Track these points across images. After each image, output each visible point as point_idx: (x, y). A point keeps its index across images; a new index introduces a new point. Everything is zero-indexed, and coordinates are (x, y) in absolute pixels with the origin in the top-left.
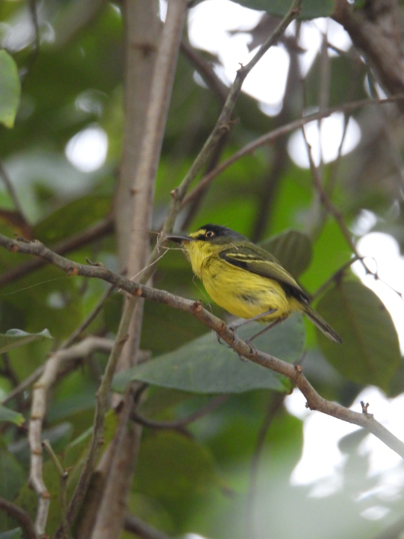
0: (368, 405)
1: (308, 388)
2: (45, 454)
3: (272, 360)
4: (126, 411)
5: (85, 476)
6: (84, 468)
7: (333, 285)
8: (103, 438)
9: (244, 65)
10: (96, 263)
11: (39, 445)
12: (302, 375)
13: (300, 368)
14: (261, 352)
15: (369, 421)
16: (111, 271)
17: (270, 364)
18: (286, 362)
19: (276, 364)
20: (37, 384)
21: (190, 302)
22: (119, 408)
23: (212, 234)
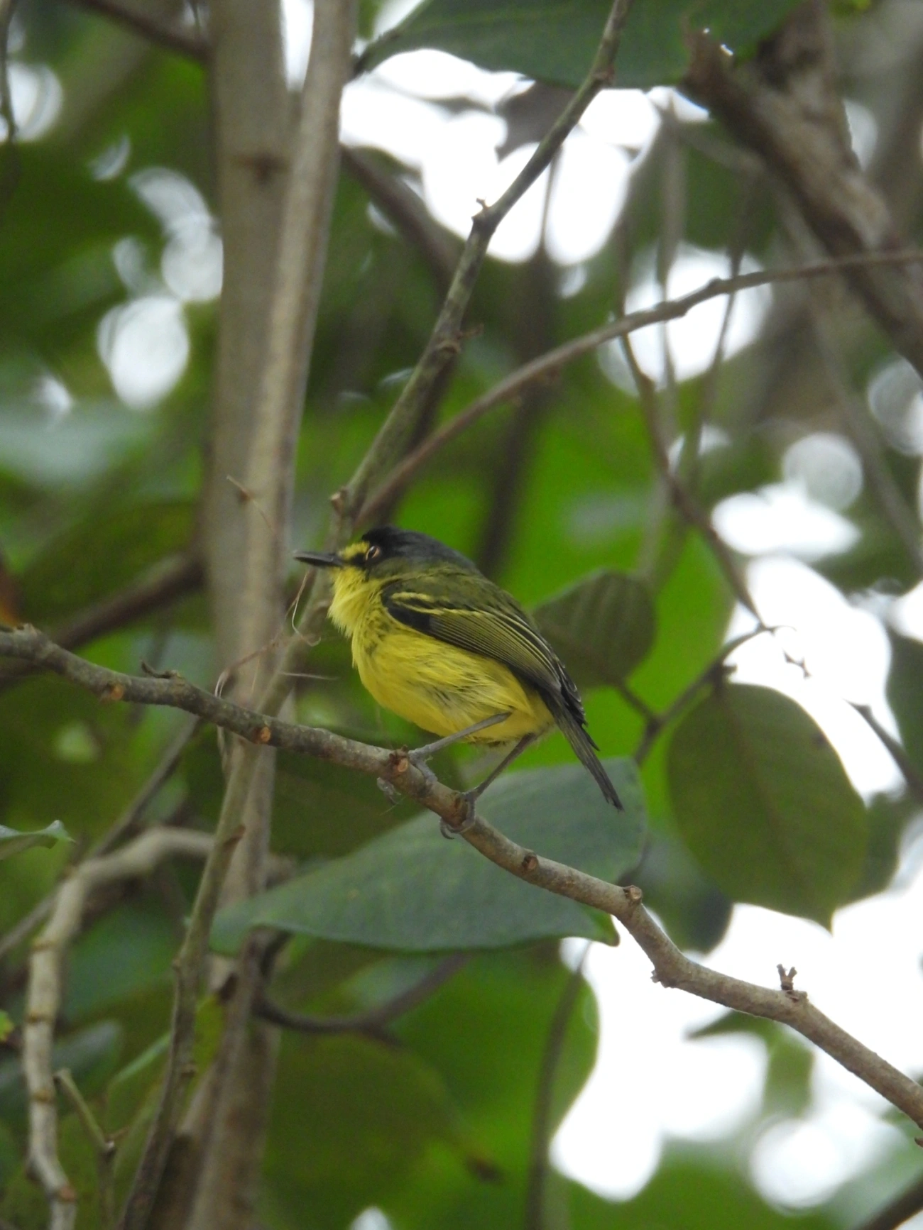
0: (793, 972)
1: (655, 937)
2: (62, 1104)
3: (571, 878)
4: (244, 996)
5: (155, 1148)
6: (152, 1132)
7: (706, 692)
8: (192, 1062)
9: (490, 203)
10: (162, 672)
11: (48, 1081)
12: (643, 909)
13: (637, 894)
14: (546, 860)
15: (798, 1008)
16: (198, 687)
17: (569, 885)
18: (604, 880)
19: (581, 886)
20: (40, 941)
21: (381, 754)
22: (228, 991)
23: (377, 552)
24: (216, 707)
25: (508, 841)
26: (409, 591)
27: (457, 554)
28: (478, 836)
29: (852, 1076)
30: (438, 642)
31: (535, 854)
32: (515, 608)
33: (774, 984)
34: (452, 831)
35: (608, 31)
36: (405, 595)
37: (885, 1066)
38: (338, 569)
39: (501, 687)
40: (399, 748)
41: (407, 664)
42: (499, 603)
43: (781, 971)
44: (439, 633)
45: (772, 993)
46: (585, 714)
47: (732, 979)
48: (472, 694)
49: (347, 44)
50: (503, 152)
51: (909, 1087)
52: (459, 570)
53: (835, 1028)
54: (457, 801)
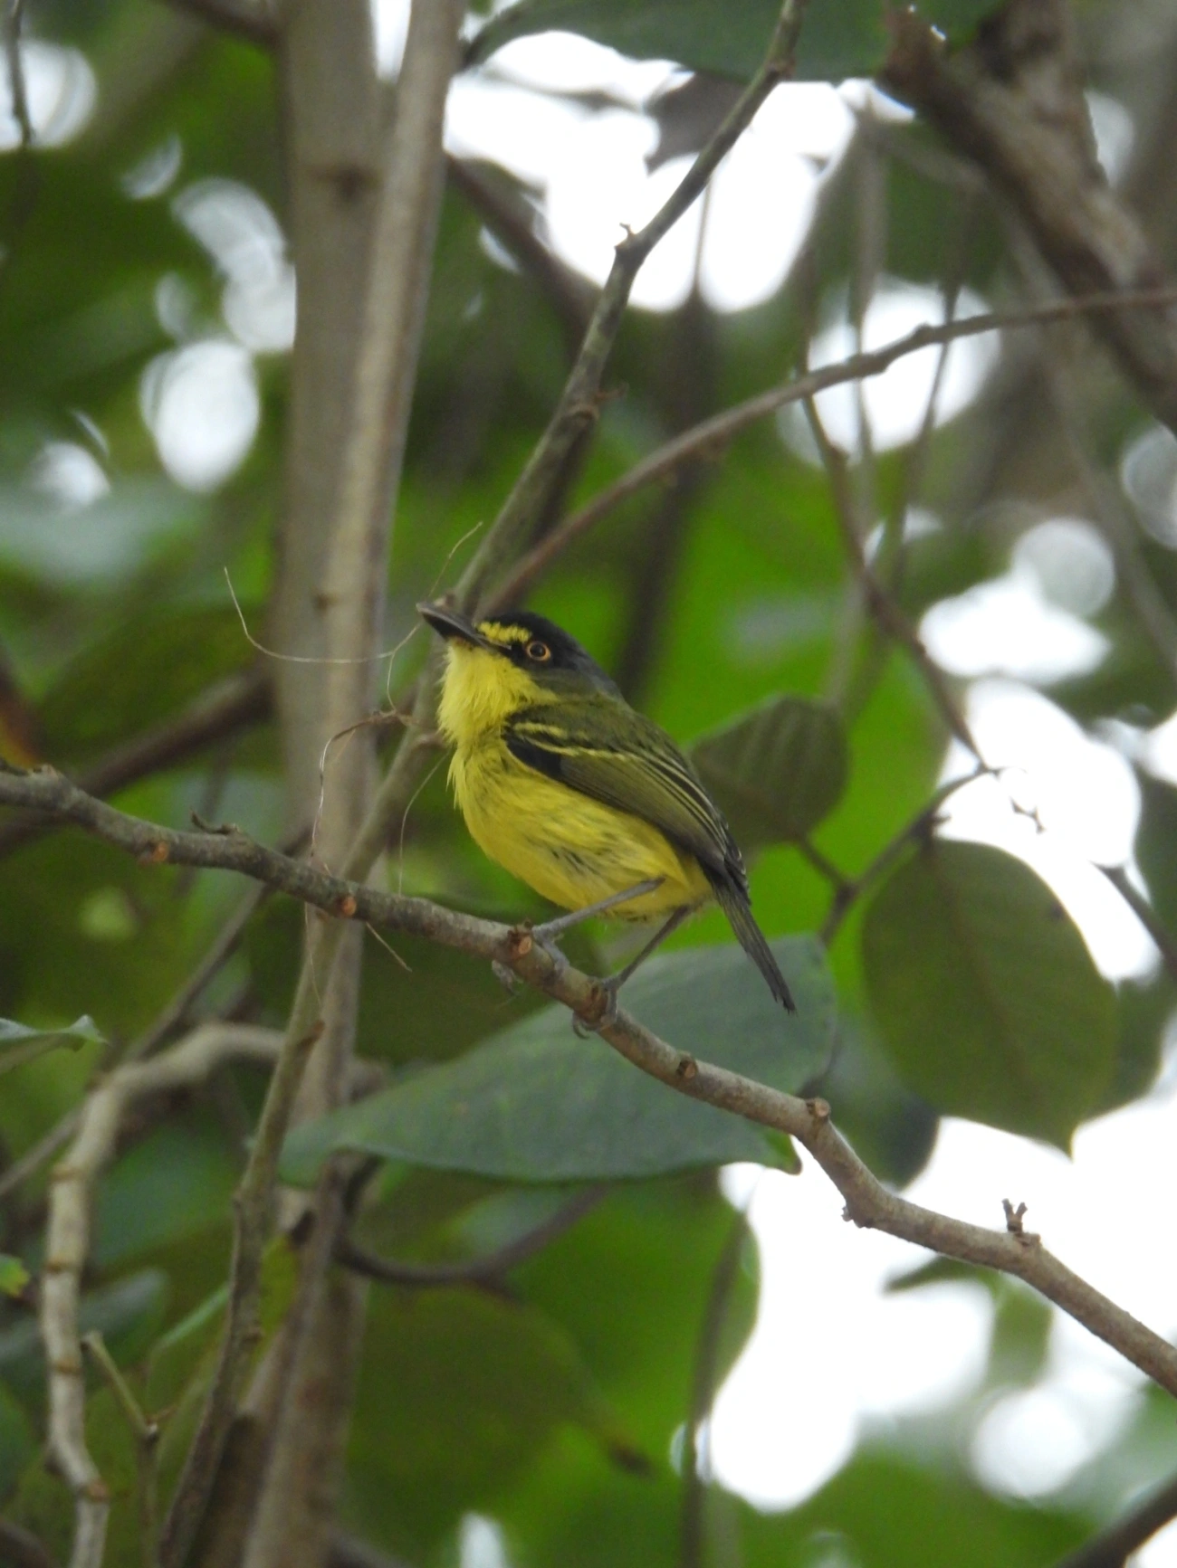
0: (1022, 1209)
1: (847, 1163)
2: (90, 1375)
3: (740, 1088)
5: (209, 1433)
6: (205, 1412)
7: (912, 851)
8: (257, 1323)
9: (637, 229)
10: (218, 826)
11: (73, 1348)
12: (831, 1128)
13: (823, 1108)
14: (708, 1066)
15: (1028, 1255)
16: (265, 846)
17: (736, 1099)
18: (781, 1091)
19: (753, 1100)
20: (63, 1167)
21: (497, 930)
22: (302, 1231)
24: (285, 873)
25: (658, 1040)
26: (536, 721)
28: (621, 1035)
30: (569, 792)
31: (693, 1058)
33: (999, 1224)
34: (587, 1029)
36: (532, 727)
37: (1140, 1329)
39: (647, 850)
40: (521, 923)
41: (529, 817)
42: (649, 741)
43: (1008, 1207)
44: (573, 780)
45: (995, 1235)
47: (945, 1218)
48: (613, 858)
49: (455, 26)
50: (653, 163)
53: (1076, 1281)
54: (594, 991)
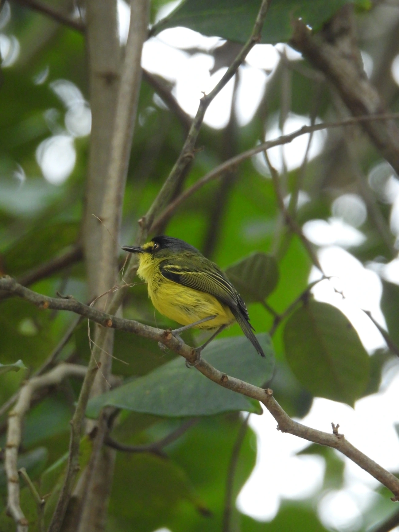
0: (338, 426)
1: (278, 411)
2: (21, 482)
3: (242, 385)
4: (100, 436)
5: (62, 503)
6: (61, 495)
7: (300, 305)
8: (78, 465)
9: (207, 93)
10: (65, 296)
11: (16, 473)
12: (273, 399)
13: (270, 392)
14: (231, 377)
15: (340, 442)
16: (81, 303)
17: (241, 388)
18: (256, 386)
19: (247, 389)
20: (12, 412)
21: (160, 331)
22: (93, 434)
23: (158, 246)
24: (89, 311)
25: (215, 369)
26: (170, 264)
27: (192, 246)
28: (202, 367)
29: (363, 471)
30: (183, 286)
31: (226, 375)
32: (217, 270)
33: (330, 431)
34: (190, 365)
35: (258, 19)
36: (169, 266)
37: (378, 467)
38: (141, 254)
39: (211, 304)
40: (168, 329)
41: (171, 296)
42: (210, 268)
43: (333, 425)
44: (184, 283)
45: (329, 435)
46: (249, 316)
47: (312, 429)
48: (199, 308)
49: (145, 25)
50: (212, 72)
51: (388, 476)
52: (193, 254)
53: (356, 450)
54: (193, 352)
